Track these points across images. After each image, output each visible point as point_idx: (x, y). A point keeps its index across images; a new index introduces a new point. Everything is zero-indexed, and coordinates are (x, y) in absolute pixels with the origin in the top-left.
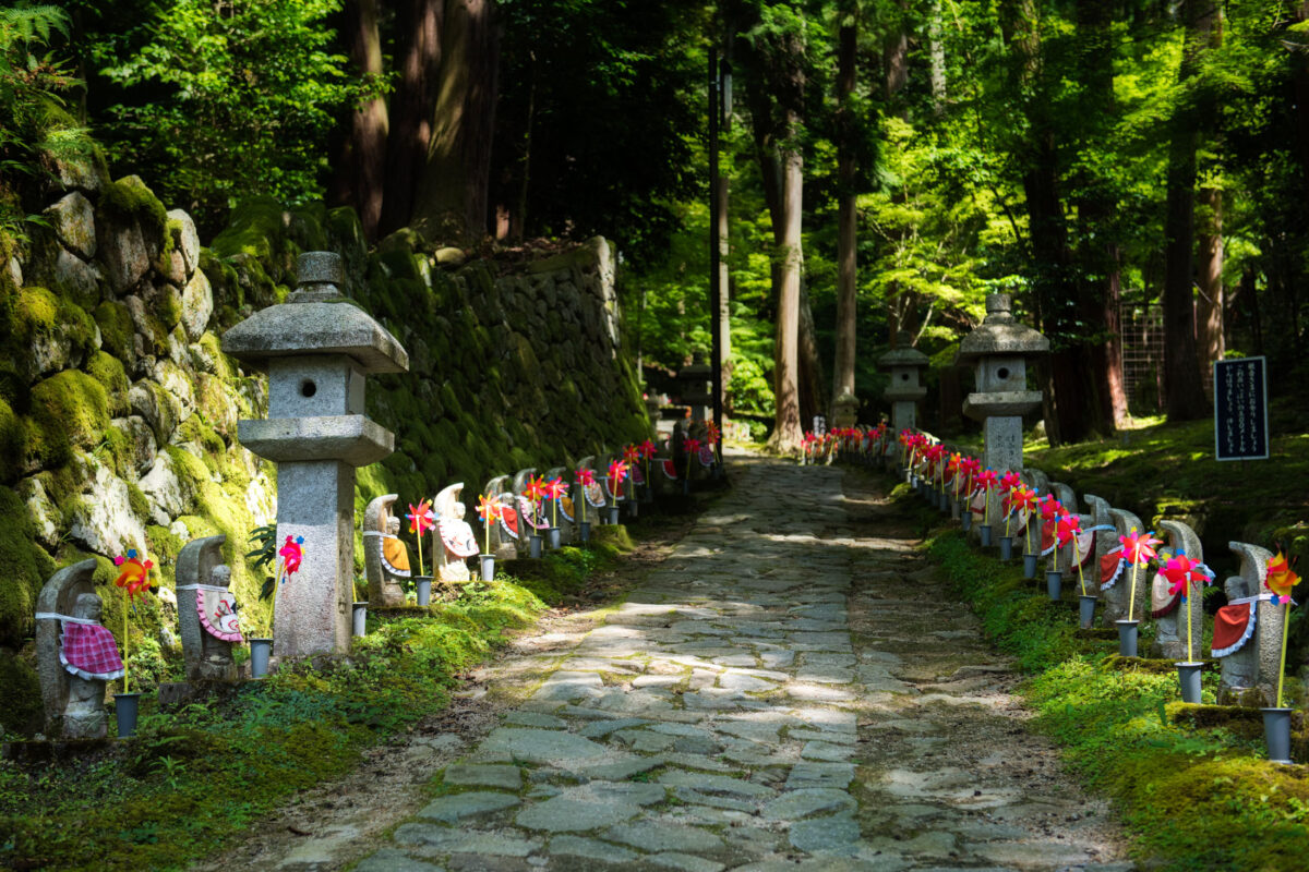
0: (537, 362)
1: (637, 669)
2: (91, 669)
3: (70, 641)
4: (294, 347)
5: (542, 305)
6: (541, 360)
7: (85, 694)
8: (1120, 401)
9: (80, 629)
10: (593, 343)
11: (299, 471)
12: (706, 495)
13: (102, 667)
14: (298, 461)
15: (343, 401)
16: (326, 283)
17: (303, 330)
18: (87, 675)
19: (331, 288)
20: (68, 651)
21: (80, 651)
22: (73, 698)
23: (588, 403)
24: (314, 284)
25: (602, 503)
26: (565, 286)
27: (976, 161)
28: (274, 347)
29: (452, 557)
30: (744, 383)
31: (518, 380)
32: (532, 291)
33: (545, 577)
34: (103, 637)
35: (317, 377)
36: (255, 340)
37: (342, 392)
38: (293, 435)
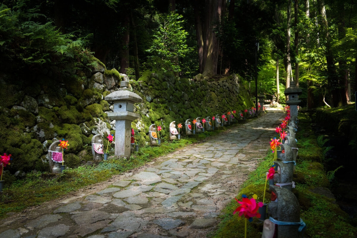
0: (216, 97)
1: (187, 158)
2: (57, 161)
3: (54, 155)
4: (116, 99)
5: (219, 86)
6: (218, 96)
7: (57, 165)
8: (348, 99)
9: (56, 153)
10: (231, 93)
11: (119, 122)
12: (251, 120)
13: (59, 160)
14: (119, 120)
15: (126, 109)
16: (124, 87)
17: (118, 96)
18: (56, 162)
19: (126, 88)
20: (53, 157)
21: (55, 157)
22: (55, 166)
23: (228, 103)
24: (122, 87)
25: (220, 122)
26: (225, 83)
27: (315, 55)
28: (113, 99)
29: (172, 135)
30: (282, 97)
31: (211, 100)
32: (217, 84)
33: (195, 138)
34: (60, 155)
35: (122, 104)
36: (110, 98)
37: (126, 107)
38: (116, 115)
